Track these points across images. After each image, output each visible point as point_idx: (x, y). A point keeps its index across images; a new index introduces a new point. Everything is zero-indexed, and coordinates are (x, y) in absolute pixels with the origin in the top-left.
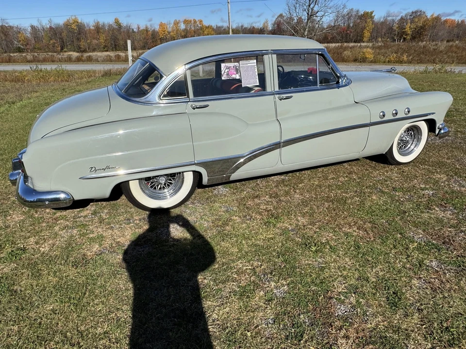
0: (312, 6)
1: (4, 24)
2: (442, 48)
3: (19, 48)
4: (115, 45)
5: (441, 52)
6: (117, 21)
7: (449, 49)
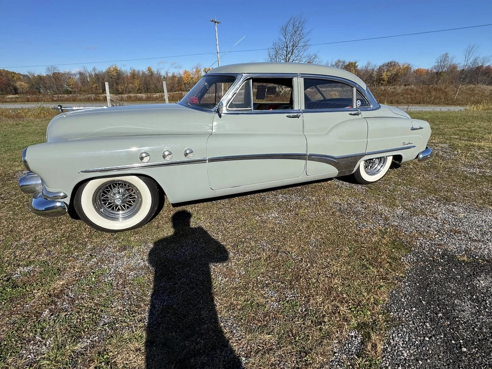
0: (289, 56)
1: (55, 71)
2: (399, 91)
3: (68, 90)
4: (147, 88)
5: (398, 94)
6: (149, 69)
7: (406, 92)
